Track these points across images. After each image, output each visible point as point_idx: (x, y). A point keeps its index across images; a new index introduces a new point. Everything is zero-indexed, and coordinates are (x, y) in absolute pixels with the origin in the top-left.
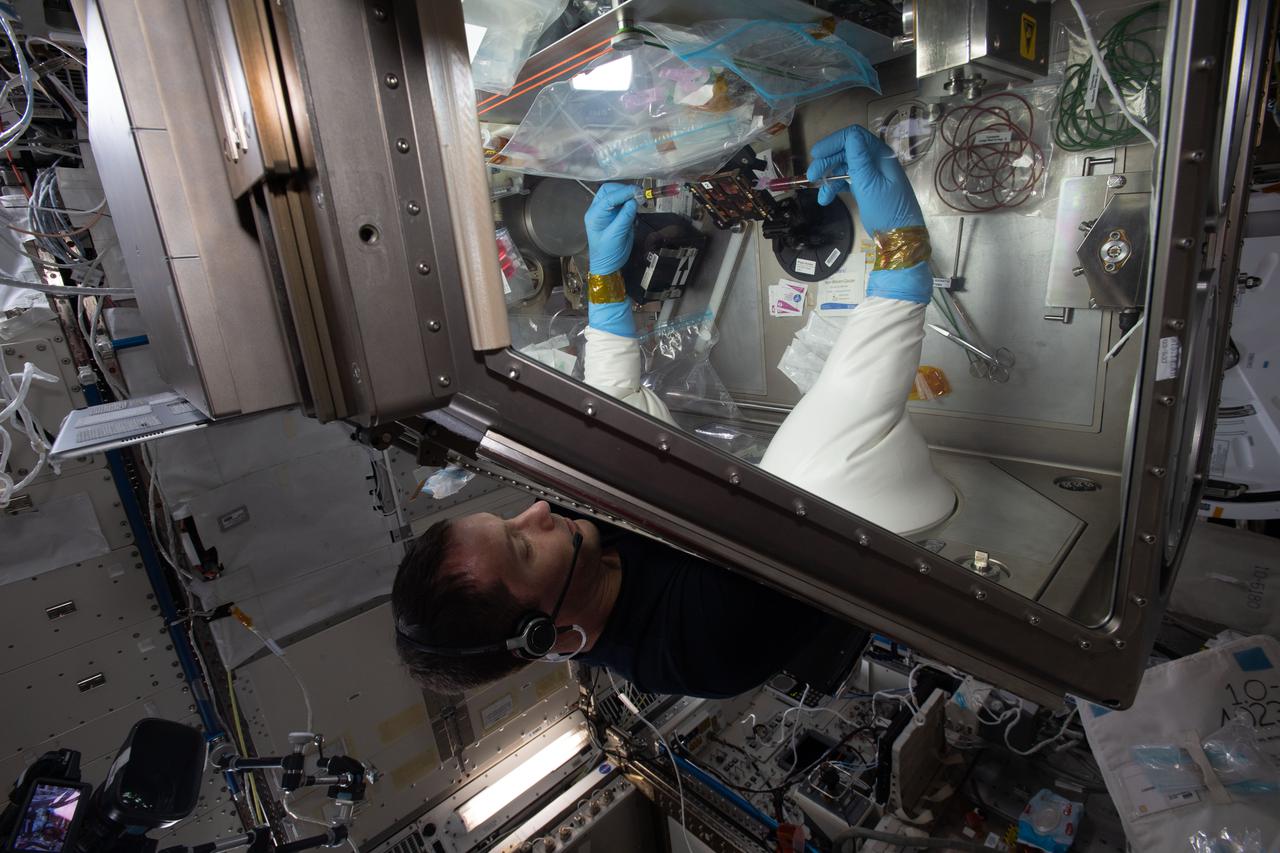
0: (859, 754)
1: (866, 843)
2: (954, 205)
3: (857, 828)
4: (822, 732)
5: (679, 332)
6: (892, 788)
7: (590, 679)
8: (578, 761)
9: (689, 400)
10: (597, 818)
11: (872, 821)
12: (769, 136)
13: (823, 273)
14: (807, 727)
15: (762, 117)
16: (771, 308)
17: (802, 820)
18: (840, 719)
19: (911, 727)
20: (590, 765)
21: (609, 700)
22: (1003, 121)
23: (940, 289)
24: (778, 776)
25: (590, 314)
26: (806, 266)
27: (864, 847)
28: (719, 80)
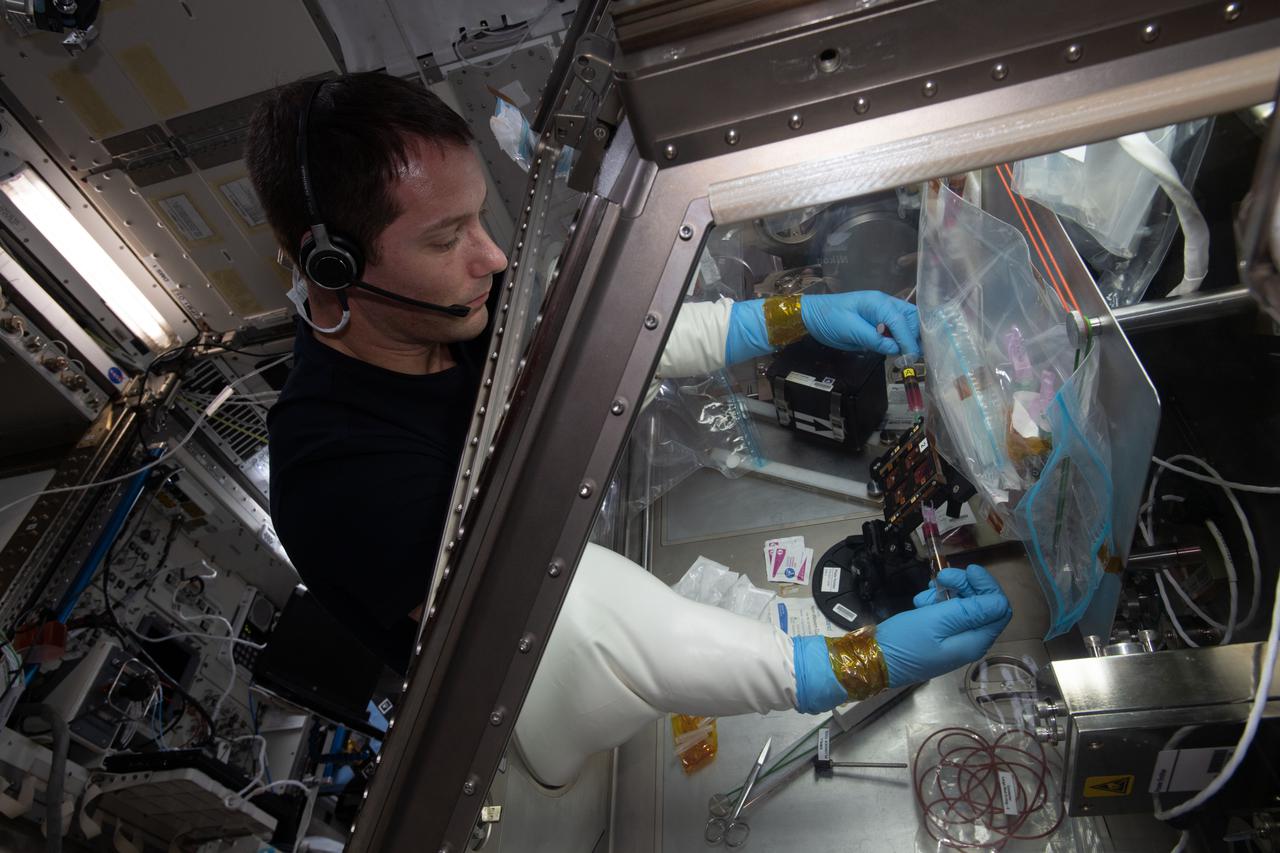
0: (171, 728)
1: (45, 750)
2: (922, 755)
3: (67, 735)
4: (197, 673)
5: (734, 427)
6: (129, 776)
7: (245, 345)
8: (123, 338)
9: (648, 446)
10: (42, 370)
11: (78, 753)
12: (986, 513)
13: (824, 602)
14: (203, 652)
15: (1007, 501)
16: (776, 541)
17: (70, 657)
18: (219, 696)
19: (222, 792)
20: (119, 353)
21: (216, 374)
22: (1029, 804)
23: (816, 747)
24: (129, 618)
25: (748, 302)
26: (832, 580)
27: (40, 747)
28: (1045, 443)
